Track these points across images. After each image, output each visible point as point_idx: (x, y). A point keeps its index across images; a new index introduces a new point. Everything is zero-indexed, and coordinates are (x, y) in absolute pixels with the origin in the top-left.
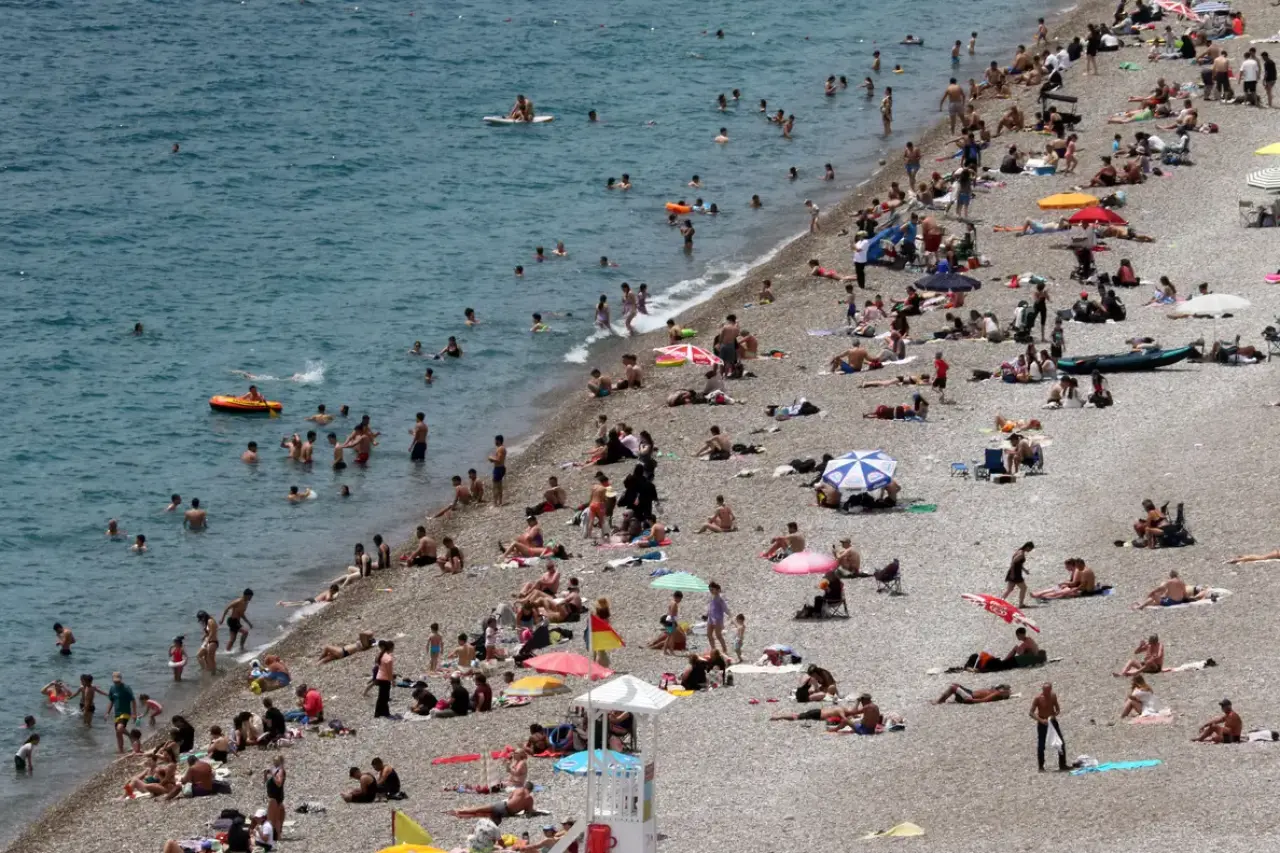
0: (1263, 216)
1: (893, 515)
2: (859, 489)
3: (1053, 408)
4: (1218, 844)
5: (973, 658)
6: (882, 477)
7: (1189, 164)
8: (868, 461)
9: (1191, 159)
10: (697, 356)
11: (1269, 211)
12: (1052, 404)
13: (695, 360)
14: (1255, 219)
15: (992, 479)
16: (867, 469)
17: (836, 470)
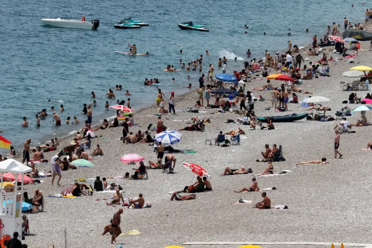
0: (349, 87)
1: (179, 154)
2: (167, 144)
3: (252, 129)
4: (253, 237)
5: (186, 188)
6: (176, 139)
7: (328, 76)
8: (171, 134)
9: (330, 75)
10: (125, 109)
11: (351, 85)
12: (252, 128)
13: (124, 110)
14: (346, 88)
15: (220, 145)
16: (171, 137)
17: (159, 137)
